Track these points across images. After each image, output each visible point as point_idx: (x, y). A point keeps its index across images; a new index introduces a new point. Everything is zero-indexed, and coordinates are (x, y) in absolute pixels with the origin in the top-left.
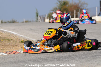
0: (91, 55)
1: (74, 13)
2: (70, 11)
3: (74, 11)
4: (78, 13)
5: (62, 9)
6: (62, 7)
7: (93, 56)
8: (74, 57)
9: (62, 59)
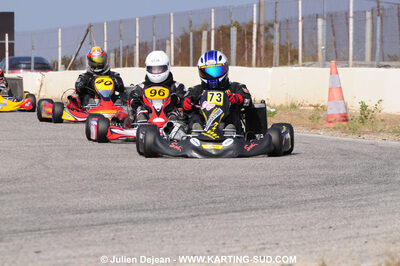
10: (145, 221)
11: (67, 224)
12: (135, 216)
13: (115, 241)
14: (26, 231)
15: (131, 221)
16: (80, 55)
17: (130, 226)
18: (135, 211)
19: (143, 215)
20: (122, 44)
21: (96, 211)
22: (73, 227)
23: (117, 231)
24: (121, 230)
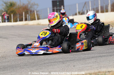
0: (43, 63)
1: (23, 15)
2: (18, 14)
3: (23, 13)
4: (28, 15)
5: (9, 12)
6: (8, 9)
7: (44, 64)
8: (23, 66)
9: (8, 68)
10: (104, 56)
11: (82, 58)
12: (101, 55)
13: (96, 62)
14: (70, 60)
15: (100, 56)
16: (83, 11)
17: (100, 58)
18: (101, 53)
19: (104, 54)
20: (95, 7)
21: (90, 54)
22: (84, 59)
23: (96, 59)
24: (97, 59)
